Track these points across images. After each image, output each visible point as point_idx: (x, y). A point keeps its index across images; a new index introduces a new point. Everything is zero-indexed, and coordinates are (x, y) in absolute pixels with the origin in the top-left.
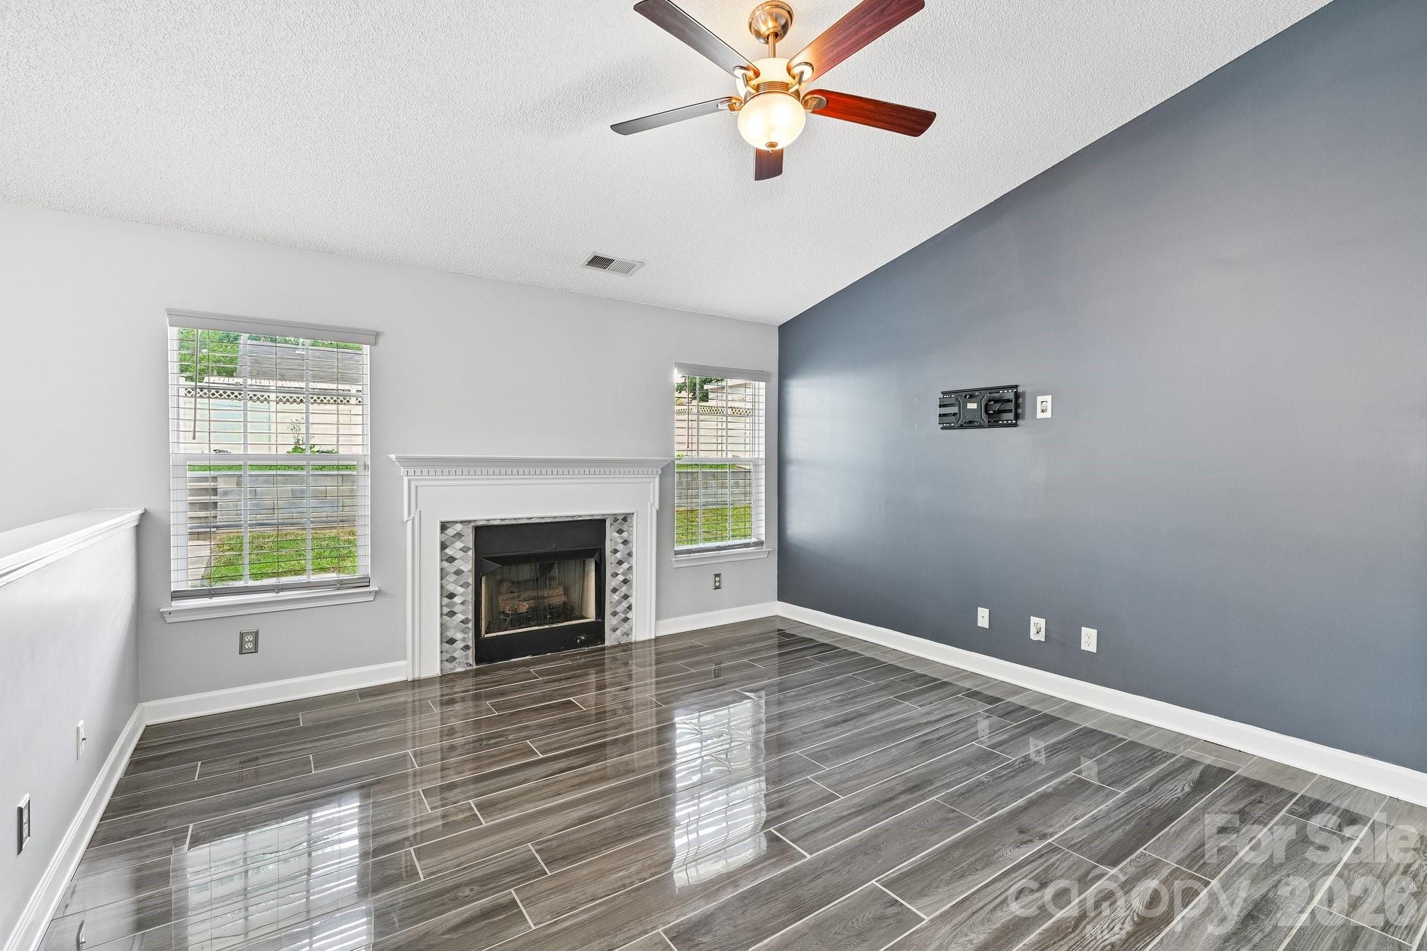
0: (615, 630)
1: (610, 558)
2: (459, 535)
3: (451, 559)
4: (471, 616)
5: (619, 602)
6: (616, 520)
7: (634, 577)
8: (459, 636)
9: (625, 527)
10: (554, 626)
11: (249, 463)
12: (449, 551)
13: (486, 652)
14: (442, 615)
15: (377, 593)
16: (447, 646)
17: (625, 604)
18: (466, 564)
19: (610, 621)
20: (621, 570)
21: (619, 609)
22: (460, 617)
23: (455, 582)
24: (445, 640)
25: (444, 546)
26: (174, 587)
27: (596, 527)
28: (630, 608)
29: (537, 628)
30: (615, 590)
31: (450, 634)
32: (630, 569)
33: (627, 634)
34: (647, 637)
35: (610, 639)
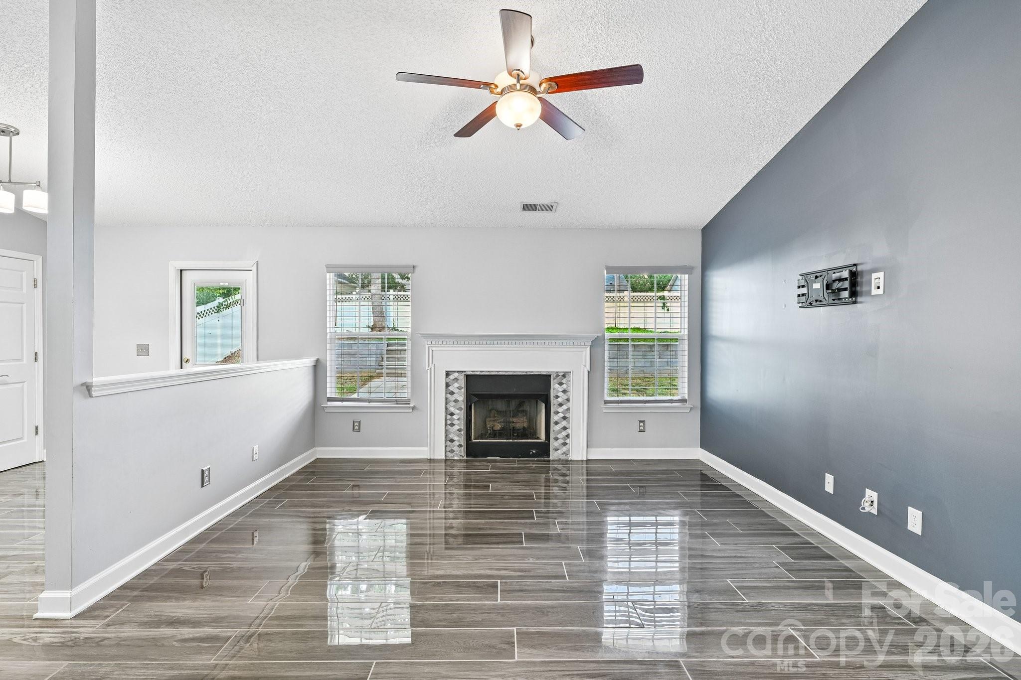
0: (556, 450)
1: (553, 401)
2: (456, 379)
3: (452, 393)
4: (463, 427)
5: (560, 432)
6: (558, 376)
7: (572, 415)
8: (456, 438)
9: (564, 381)
10: (516, 441)
11: (360, 337)
12: (451, 388)
13: (473, 450)
14: (446, 425)
15: (414, 408)
16: (449, 443)
17: (564, 433)
18: (461, 396)
19: (553, 444)
20: (560, 410)
21: (560, 436)
22: (456, 427)
23: (454, 407)
24: (448, 439)
25: (447, 385)
26: (328, 396)
27: (545, 380)
28: (568, 436)
29: (505, 441)
30: (556, 423)
31: (451, 436)
32: (568, 409)
33: (566, 454)
34: (580, 459)
35: (554, 455)
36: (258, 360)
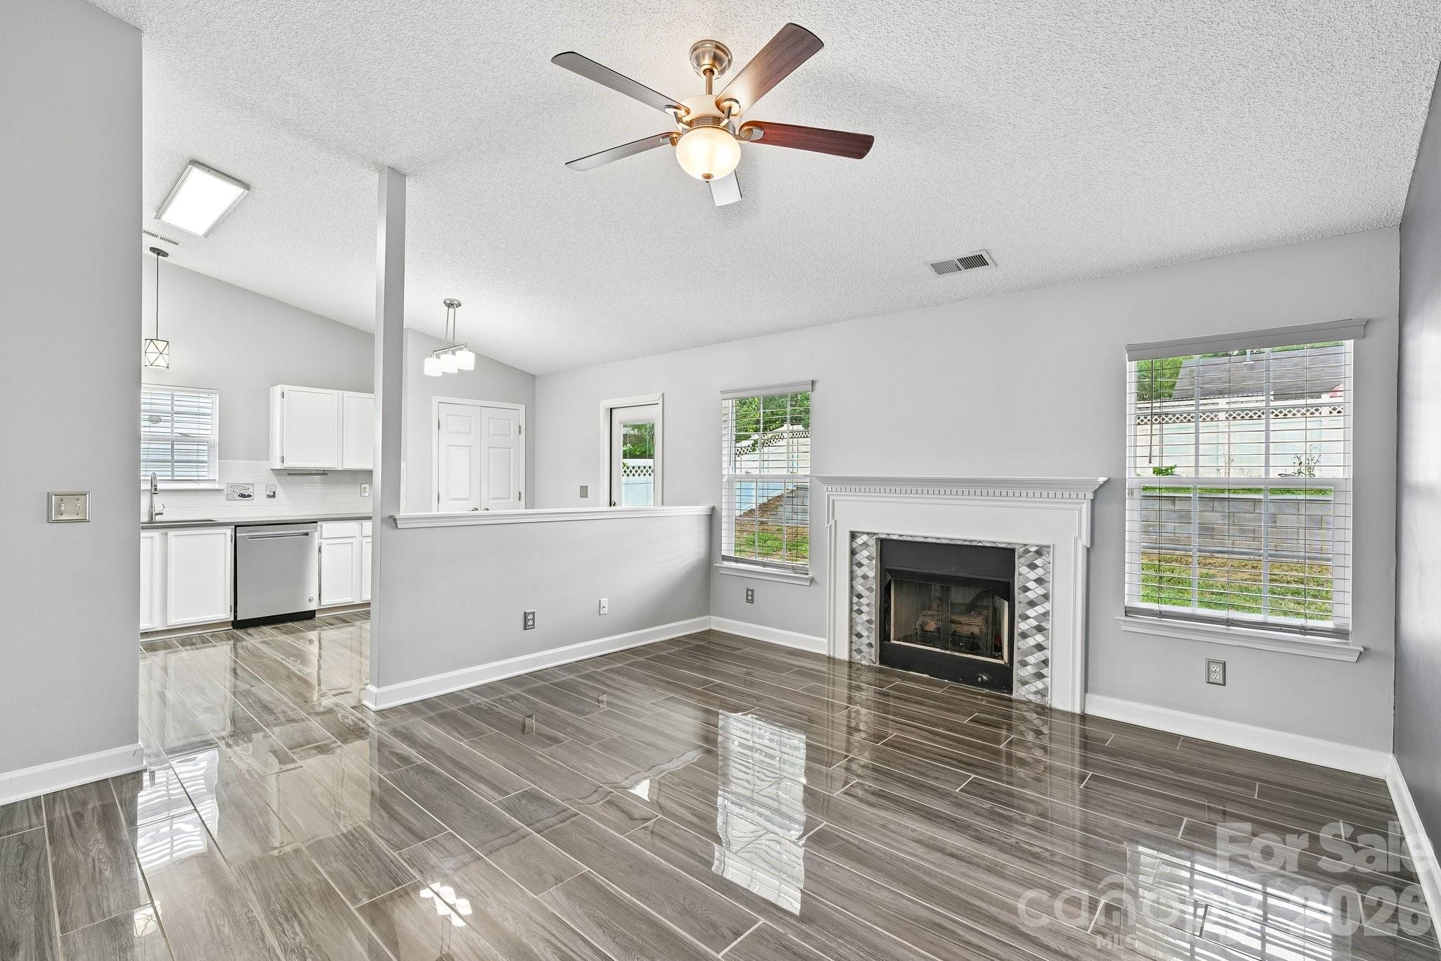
0: (1024, 683)
1: (1019, 596)
2: (865, 545)
3: (859, 565)
4: (874, 616)
5: (1029, 652)
6: (1027, 551)
7: (1053, 626)
8: (865, 633)
9: (1039, 562)
10: (956, 654)
11: (758, 480)
12: (857, 557)
13: (889, 656)
14: (851, 610)
15: (812, 580)
16: (854, 638)
17: (1039, 656)
18: (870, 570)
19: (1020, 672)
20: (1032, 612)
21: (1031, 659)
22: (865, 617)
23: (862, 585)
24: (854, 632)
25: (853, 552)
26: (724, 553)
27: (1005, 556)
28: (1045, 662)
29: (939, 650)
30: (1024, 635)
31: (858, 629)
32: (1046, 614)
33: (1043, 693)
34: (1068, 708)
35: (1019, 692)
36: (663, 504)
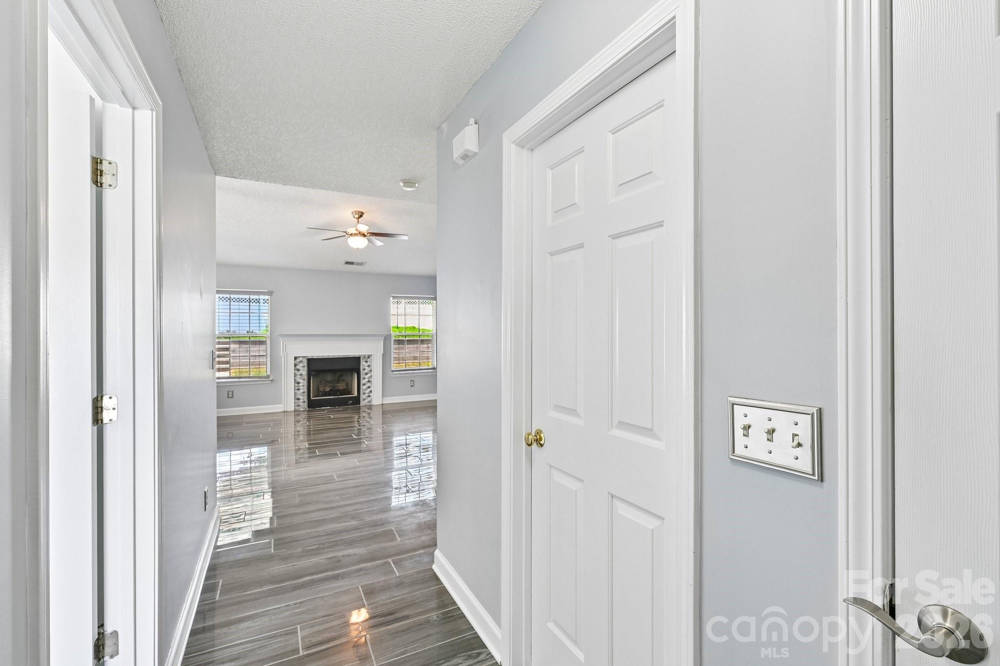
0: (364, 400)
1: (362, 372)
2: (301, 362)
3: (298, 370)
4: (306, 390)
5: (366, 389)
6: (365, 357)
7: (372, 380)
8: (301, 397)
9: (368, 360)
10: (339, 397)
12: (298, 367)
13: (312, 405)
14: (295, 389)
15: (272, 380)
16: (297, 401)
17: (369, 390)
18: (304, 372)
19: (362, 397)
20: (366, 377)
21: (366, 392)
22: (301, 391)
23: (300, 378)
24: (296, 398)
25: (295, 365)
27: (357, 360)
28: (371, 392)
29: (332, 397)
30: (364, 384)
31: (298, 396)
32: (371, 376)
33: (370, 402)
34: (378, 404)
35: (362, 403)
